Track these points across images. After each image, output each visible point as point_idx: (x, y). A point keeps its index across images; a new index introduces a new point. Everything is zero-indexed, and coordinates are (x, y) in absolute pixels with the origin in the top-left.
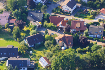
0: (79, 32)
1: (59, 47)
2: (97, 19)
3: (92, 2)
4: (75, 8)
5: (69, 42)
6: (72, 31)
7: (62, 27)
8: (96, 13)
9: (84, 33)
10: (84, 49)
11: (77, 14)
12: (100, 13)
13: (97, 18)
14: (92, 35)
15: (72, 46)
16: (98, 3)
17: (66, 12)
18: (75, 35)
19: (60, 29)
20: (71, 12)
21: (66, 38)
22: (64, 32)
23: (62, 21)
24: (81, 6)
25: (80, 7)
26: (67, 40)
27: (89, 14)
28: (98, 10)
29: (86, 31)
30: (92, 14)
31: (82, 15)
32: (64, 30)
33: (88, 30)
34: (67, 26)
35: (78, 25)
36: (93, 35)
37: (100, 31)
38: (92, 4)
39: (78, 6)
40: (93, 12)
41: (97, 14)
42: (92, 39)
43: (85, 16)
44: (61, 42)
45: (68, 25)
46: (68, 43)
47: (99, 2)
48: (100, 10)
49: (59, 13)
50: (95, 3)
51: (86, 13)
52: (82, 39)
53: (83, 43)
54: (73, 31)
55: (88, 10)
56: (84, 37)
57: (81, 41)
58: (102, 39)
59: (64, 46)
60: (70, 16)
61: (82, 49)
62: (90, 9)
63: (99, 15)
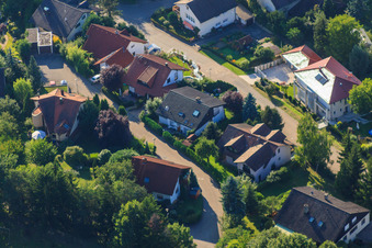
2: (260, 76)
5: (60, 121)
10: (93, 155)
11: (212, 44)
13: (260, 71)
17: (187, 30)
20: (200, 33)
23: (118, 50)
25: (244, 22)
28: (287, 47)
31: (224, 52)
35: (147, 75)
36: (168, 120)
37: (196, 113)
39: (240, 19)
43: (231, 57)
44: (38, 112)
46: (55, 122)
49: (167, 26)
57: (99, 127)
60: (191, 44)
61: (85, 155)
62: (268, 39)
63: (278, 64)
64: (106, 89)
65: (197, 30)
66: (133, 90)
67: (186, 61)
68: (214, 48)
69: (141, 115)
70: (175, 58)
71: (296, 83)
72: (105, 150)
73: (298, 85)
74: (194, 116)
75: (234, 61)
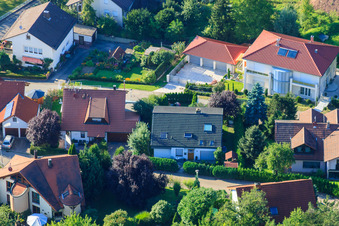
0: (104, 144)
1: (12, 215)
2: (179, 83)
3: (146, 12)
4: (67, 48)
5: (62, 189)
6: (68, 140)
7: (20, 124)
8: (168, 57)
9: (130, 144)
10: (143, 216)
11: (80, 72)
12: (187, 58)
13: (175, 78)
14: (170, 147)
15: (78, 207)
16: (172, 18)
17: (27, 69)
18: (90, 151)
19: (8, 138)
20: (53, 65)
21: (44, 168)
22: (28, 151)
23: (16, 99)
24: (94, 36)
25: (88, 39)
26: (51, 177)
27: (136, 67)
28: (178, 46)
29: (140, 131)
30: (149, 65)
31: (104, 75)
32: (30, 137)
33: (150, 129)
34: (45, 118)
35: (97, 109)
36: (173, 150)
37: (208, 128)
38: (147, 20)
39: (81, 38)
40: (152, 54)
41: (173, 63)
42: (173, 168)
43: (120, 77)
44: (20, 190)
45: (46, 111)
46: (56, 194)
47: (177, 14)
48: (186, 45)
50: (160, 16)
51: (124, 65)
52: (128, 166)
53: (134, 187)
54: (73, 141)
55: (128, 51)
56: (135, 159)
57: (124, 178)
58: (221, 163)
59: (36, 211)
60: (50, 80)
61: (130, 219)
62: (137, 46)
63: (182, 67)
64: (39, 148)
65: (48, 61)
66: (77, 135)
68: (87, 74)
71: (248, 71)
72: (161, 201)
73: (254, 72)
74: (208, 132)
75: (127, 79)
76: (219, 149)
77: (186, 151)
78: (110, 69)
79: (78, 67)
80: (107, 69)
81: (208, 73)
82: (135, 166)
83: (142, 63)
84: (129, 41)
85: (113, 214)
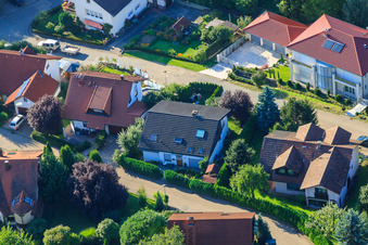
6: (72, 127)
8: (224, 34)
9: (120, 141)
10: (87, 233)
11: (137, 41)
14: (158, 151)
19: (17, 119)
20: (114, 31)
22: (32, 134)
23: (33, 77)
27: (194, 41)
28: (243, 20)
29: (133, 130)
30: (207, 40)
31: (160, 47)
34: (43, 105)
35: (99, 100)
36: (162, 154)
37: (200, 134)
39: (155, 1)
41: (233, 39)
43: (173, 51)
45: (46, 97)
46: (9, 199)
48: (253, 19)
49: (60, 32)
52: (84, 176)
53: (87, 199)
54: (76, 129)
55: (198, 20)
57: (79, 189)
58: (200, 177)
60: (106, 47)
61: (73, 235)
62: (207, 16)
63: (241, 45)
64: (39, 134)
65: (109, 27)
66: (80, 125)
67: (124, 70)
68: (143, 45)
69: (115, 156)
70: (107, 69)
71: (293, 61)
72: (106, 220)
73: (299, 63)
74: (199, 138)
75: (180, 55)
76: (205, 160)
77: (174, 156)
78: (169, 41)
79: (137, 36)
80: (166, 40)
81: (267, 54)
82: (90, 177)
83: (202, 38)
84: (203, 8)
85: (52, 230)
